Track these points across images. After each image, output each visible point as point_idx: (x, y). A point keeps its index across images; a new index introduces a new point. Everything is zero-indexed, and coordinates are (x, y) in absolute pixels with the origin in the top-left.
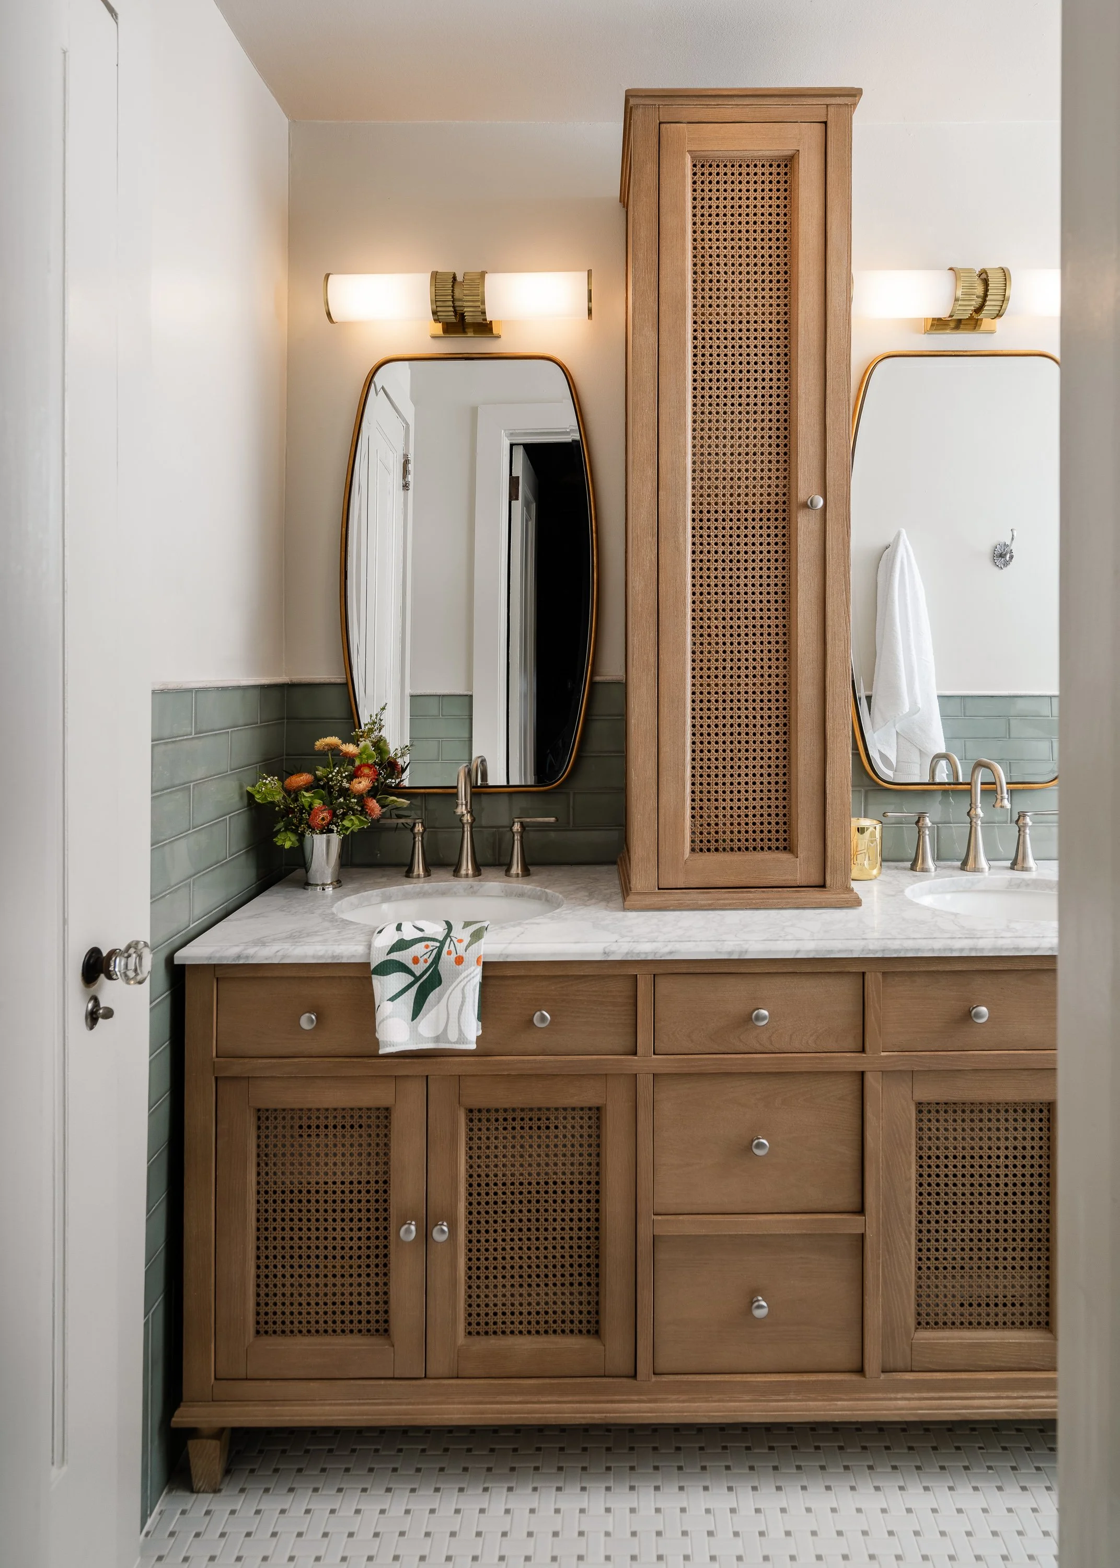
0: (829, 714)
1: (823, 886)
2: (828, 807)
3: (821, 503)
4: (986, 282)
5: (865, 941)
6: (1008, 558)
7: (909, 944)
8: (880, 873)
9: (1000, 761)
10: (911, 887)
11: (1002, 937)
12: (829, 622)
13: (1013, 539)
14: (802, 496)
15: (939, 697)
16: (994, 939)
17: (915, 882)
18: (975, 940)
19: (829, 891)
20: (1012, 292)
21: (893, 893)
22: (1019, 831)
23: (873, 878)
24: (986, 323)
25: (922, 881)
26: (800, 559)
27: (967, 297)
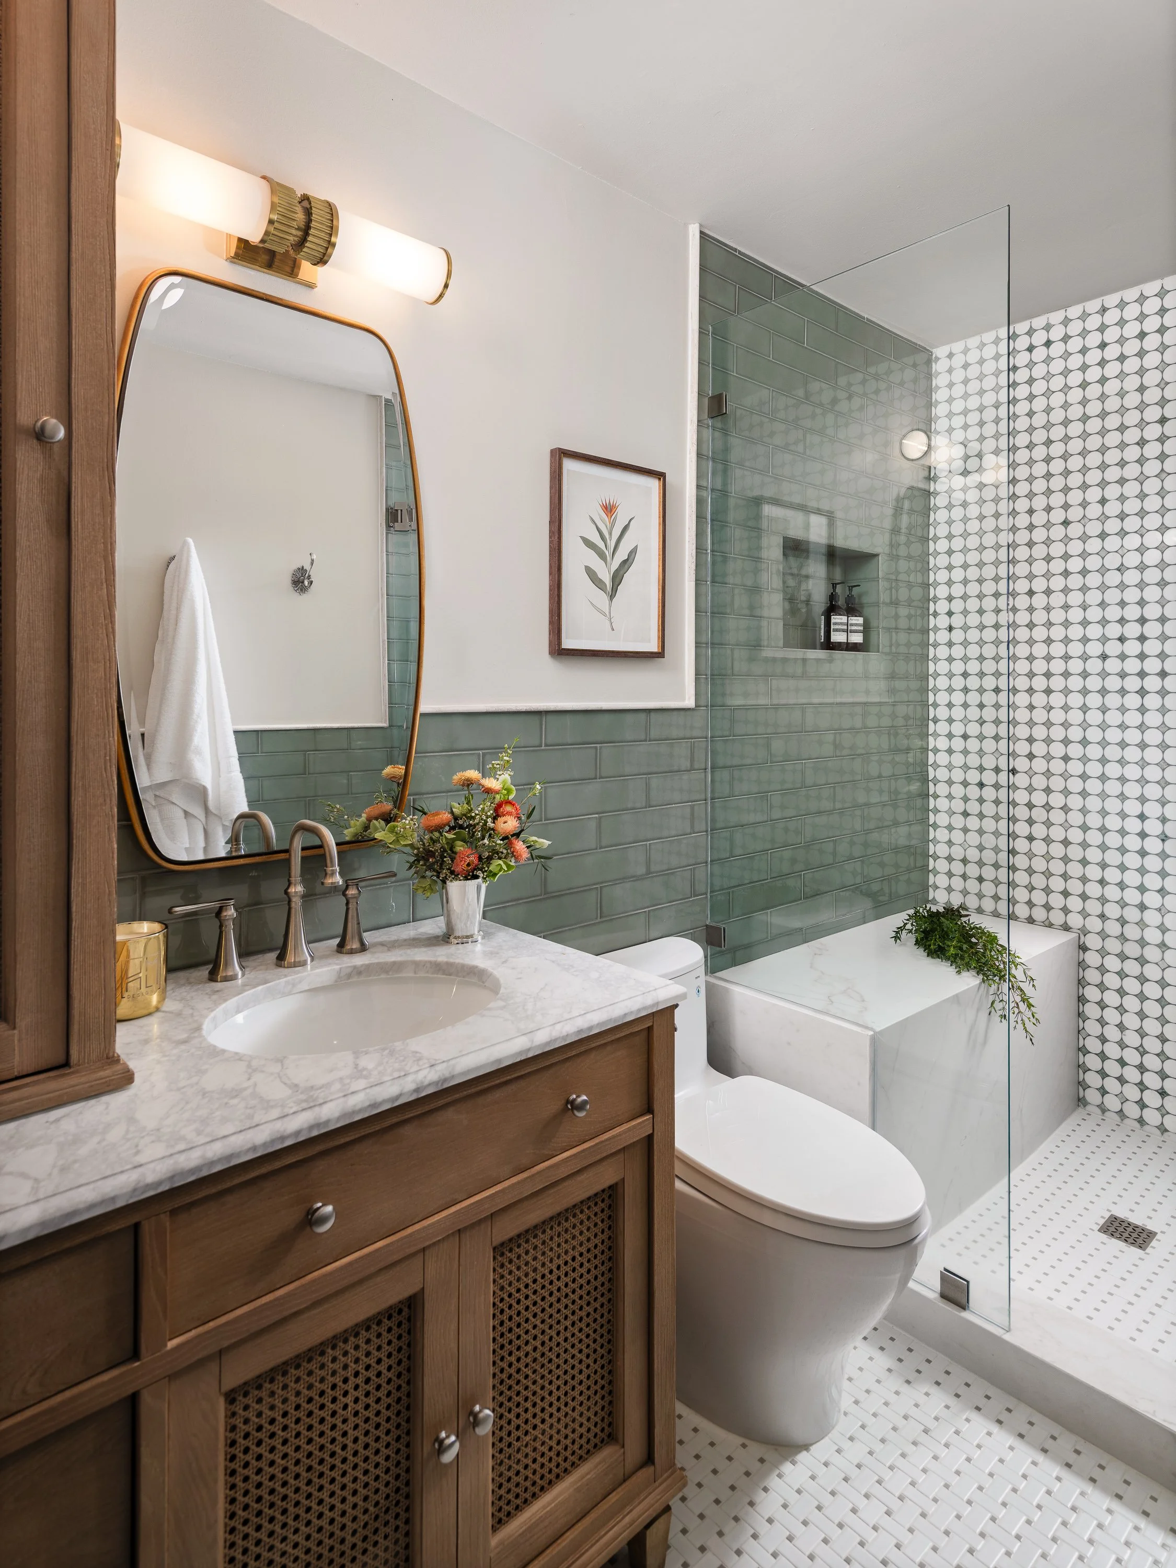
0: (76, 781)
1: (66, 1064)
2: (75, 933)
3: (61, 434)
4: (308, 213)
5: (140, 1170)
6: (306, 583)
7: (216, 1150)
8: (162, 999)
9: (325, 821)
10: (212, 1014)
11: (353, 1093)
12: (77, 631)
13: (312, 564)
14: (24, 417)
15: (235, 732)
16: (342, 1100)
17: (216, 1004)
18: (317, 1109)
19: (77, 1072)
20: (339, 240)
21: (184, 1036)
22: (347, 904)
23: (152, 1010)
24: (306, 269)
25: (225, 1000)
26: (21, 522)
27: (284, 221)
